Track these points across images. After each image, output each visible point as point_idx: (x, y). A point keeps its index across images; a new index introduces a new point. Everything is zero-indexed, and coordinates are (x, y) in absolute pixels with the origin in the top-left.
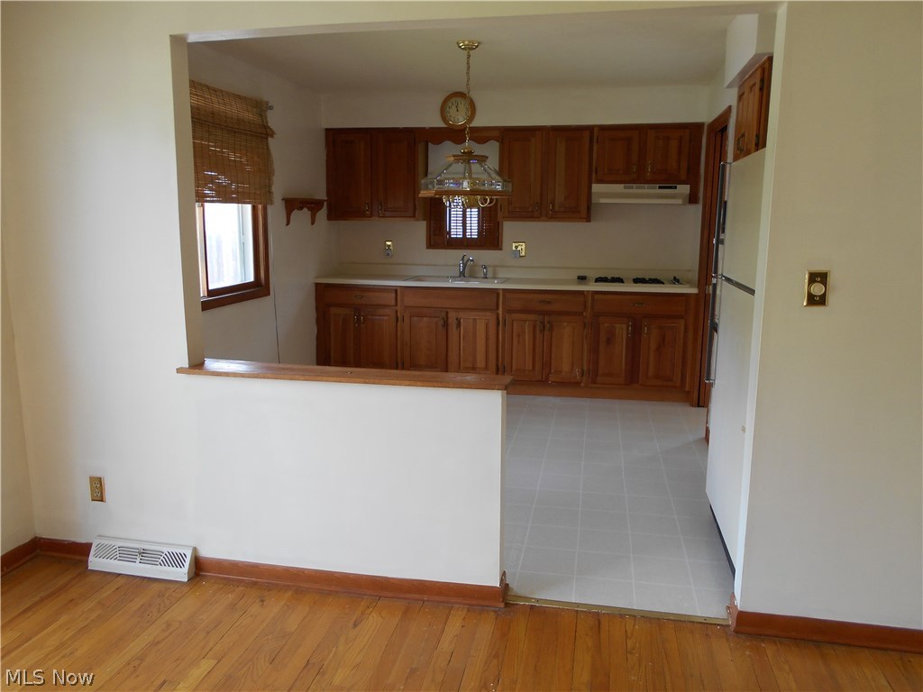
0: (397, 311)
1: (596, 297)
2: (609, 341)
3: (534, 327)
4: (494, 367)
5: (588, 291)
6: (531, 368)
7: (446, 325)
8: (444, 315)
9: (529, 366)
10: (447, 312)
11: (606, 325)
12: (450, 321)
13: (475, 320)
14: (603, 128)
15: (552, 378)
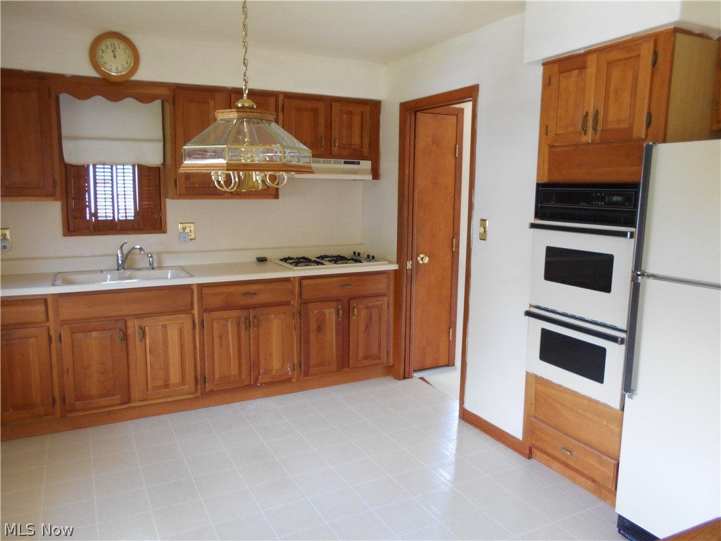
0: (48, 328)
1: (304, 282)
2: (320, 328)
3: (239, 324)
4: (193, 379)
5: (294, 277)
6: (237, 373)
7: (125, 338)
8: (121, 324)
9: (234, 371)
10: (126, 321)
11: (315, 312)
12: (130, 331)
13: (164, 327)
14: (289, 96)
15: (261, 380)
